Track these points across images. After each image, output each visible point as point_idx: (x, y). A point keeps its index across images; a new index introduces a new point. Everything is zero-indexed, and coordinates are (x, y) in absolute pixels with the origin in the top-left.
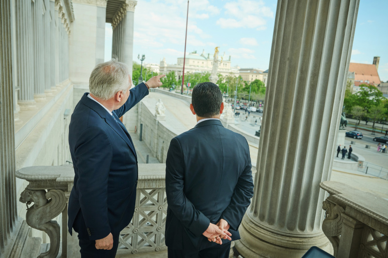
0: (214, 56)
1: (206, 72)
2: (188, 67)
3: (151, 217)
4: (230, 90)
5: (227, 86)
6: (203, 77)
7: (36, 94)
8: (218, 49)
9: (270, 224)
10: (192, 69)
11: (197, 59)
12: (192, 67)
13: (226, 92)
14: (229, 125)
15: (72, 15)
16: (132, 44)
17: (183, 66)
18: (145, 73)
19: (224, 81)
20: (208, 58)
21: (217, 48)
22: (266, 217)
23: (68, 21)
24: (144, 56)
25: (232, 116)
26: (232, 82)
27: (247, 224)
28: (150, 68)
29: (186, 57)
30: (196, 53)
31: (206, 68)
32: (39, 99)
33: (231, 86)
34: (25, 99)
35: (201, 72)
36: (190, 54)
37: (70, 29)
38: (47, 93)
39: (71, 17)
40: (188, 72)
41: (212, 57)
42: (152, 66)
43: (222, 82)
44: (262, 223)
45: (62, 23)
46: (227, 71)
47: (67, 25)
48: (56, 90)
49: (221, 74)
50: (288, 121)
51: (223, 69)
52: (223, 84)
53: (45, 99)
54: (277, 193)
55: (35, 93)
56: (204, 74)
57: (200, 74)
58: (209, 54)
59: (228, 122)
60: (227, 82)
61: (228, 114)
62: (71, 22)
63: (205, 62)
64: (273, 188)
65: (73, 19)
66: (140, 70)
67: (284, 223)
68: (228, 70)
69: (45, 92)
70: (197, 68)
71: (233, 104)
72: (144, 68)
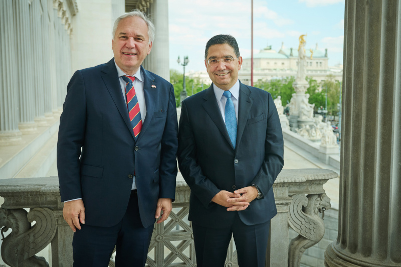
0: (299, 50)
1: (290, 78)
2: (260, 72)
3: (182, 250)
4: (331, 103)
5: (325, 97)
6: (285, 86)
7: (22, 122)
8: (304, 38)
9: (365, 256)
10: (265, 75)
11: (273, 59)
12: (267, 72)
13: (325, 107)
14: (330, 158)
15: (74, 4)
16: (167, 41)
17: (250, 72)
18: (191, 87)
19: (320, 90)
20: (291, 55)
21: (302, 37)
22: (360, 246)
23: (68, 15)
24: (187, 58)
25: (334, 142)
26: (333, 90)
27: (332, 260)
28: (198, 78)
29: (254, 57)
30: (270, 49)
31: (288, 72)
32: (26, 130)
33: (332, 96)
34: (5, 129)
35: (281, 79)
36: (261, 51)
37: (71, 27)
38: (39, 121)
39: (73, 8)
40: (261, 80)
41: (295, 53)
42: (202, 76)
43: (317, 91)
44: (353, 256)
45: (59, 18)
46: (323, 73)
47: (67, 20)
48: (52, 118)
49: (314, 78)
50: (375, 94)
51: (316, 71)
52: (319, 95)
53: (36, 129)
54: (372, 205)
55: (20, 121)
56: (286, 81)
57: (279, 81)
58: (291, 49)
59: (328, 152)
60: (324, 91)
61: (327, 140)
62: (74, 15)
63: (287, 63)
64: (365, 199)
65: (76, 11)
66: (182, 82)
67: (386, 252)
68: (325, 71)
69: (35, 121)
70: (274, 72)
71: (337, 125)
72: (190, 79)
